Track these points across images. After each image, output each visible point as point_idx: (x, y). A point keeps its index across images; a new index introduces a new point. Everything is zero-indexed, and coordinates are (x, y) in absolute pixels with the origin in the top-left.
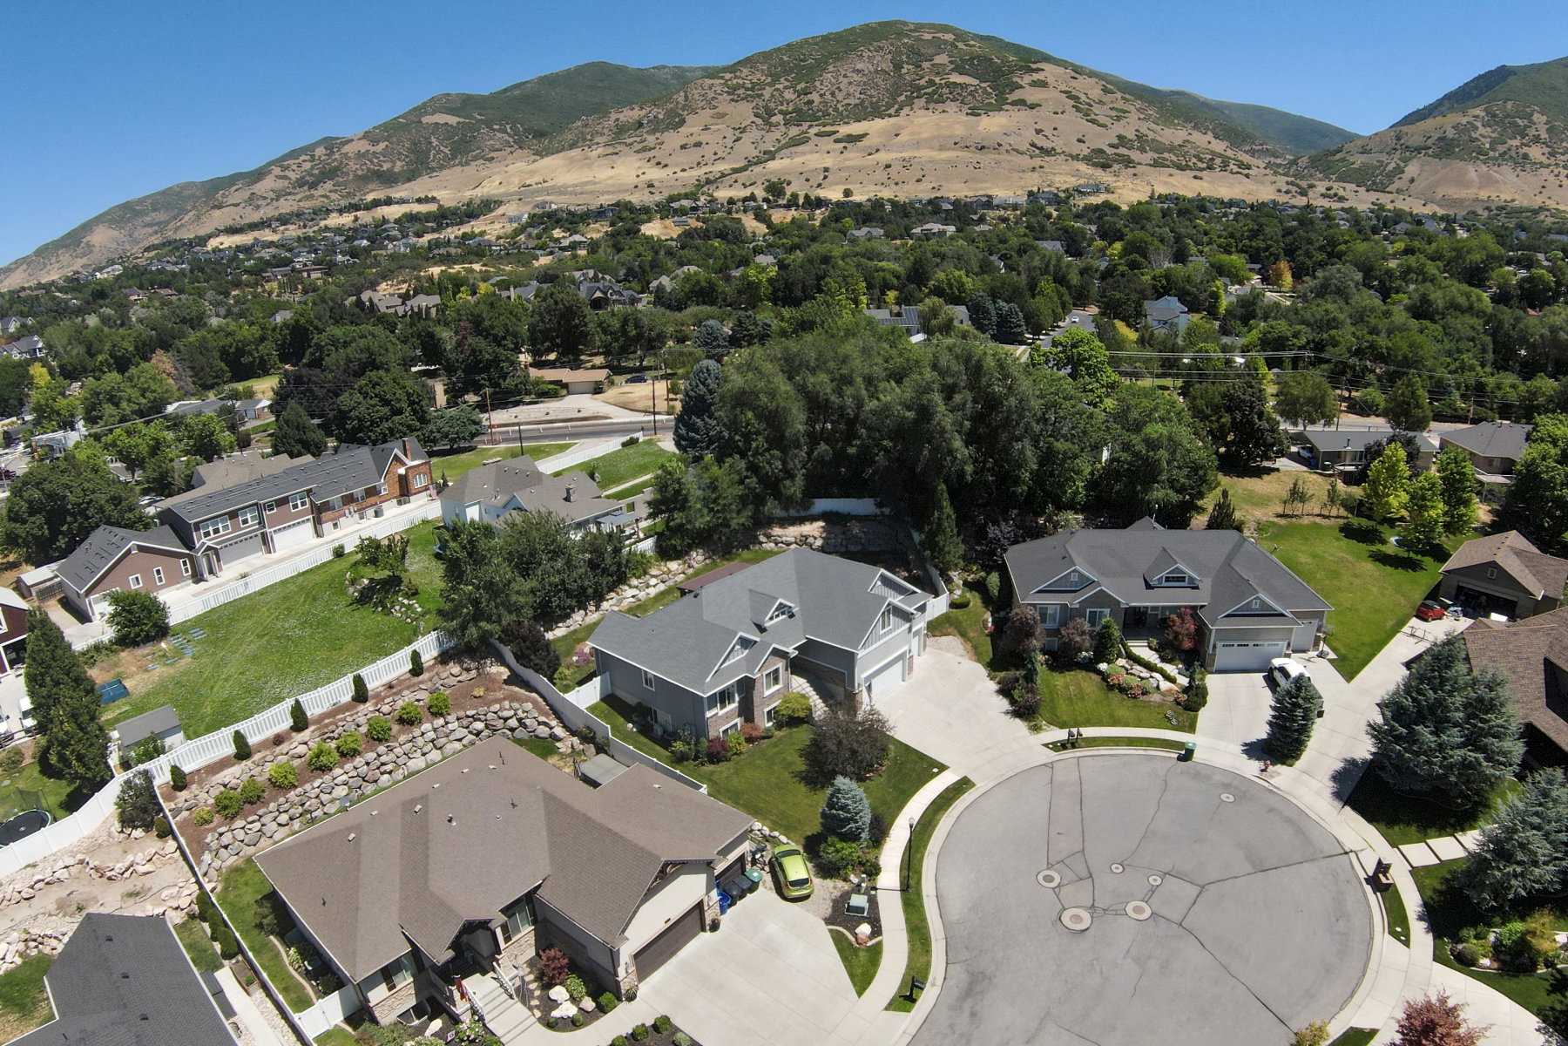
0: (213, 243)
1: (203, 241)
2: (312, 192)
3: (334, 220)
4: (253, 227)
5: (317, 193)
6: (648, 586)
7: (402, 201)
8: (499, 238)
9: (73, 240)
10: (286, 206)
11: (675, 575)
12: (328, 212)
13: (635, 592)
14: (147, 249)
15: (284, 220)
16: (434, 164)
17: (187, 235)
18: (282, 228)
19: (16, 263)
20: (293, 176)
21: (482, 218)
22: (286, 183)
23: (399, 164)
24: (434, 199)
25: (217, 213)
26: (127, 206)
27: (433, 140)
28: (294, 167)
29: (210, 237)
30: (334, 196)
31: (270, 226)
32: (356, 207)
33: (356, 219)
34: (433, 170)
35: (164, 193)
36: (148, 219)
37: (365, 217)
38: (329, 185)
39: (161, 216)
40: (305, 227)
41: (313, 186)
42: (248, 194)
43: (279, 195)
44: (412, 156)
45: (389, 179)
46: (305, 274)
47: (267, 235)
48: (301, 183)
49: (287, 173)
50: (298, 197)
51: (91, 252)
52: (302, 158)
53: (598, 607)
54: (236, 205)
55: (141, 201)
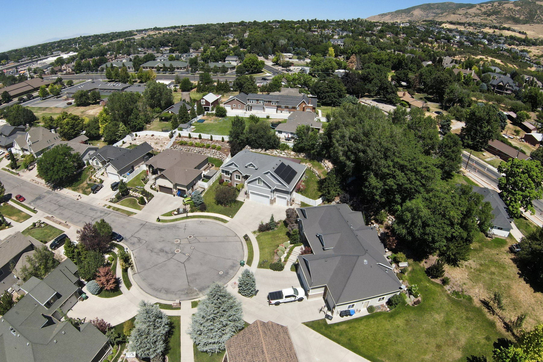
0: (444, 25)
1: (441, 23)
2: (488, 18)
3: (487, 30)
4: (459, 24)
5: (489, 18)
6: (281, 154)
7: (514, 31)
8: (534, 56)
9: (408, 11)
10: (477, 20)
11: (291, 155)
12: (486, 26)
13: (277, 153)
14: (423, 21)
15: (470, 25)
16: (535, 21)
17: (439, 20)
18: (468, 27)
19: (389, 13)
20: (483, 10)
21: (538, 46)
22: (480, 12)
23: (522, 17)
24: (525, 34)
25: (452, 16)
26: (429, 5)
27: (538, 11)
28: (485, 7)
29: (443, 23)
30: (494, 21)
31: (464, 25)
32: (496, 27)
33: (494, 32)
34: (534, 23)
35: (443, 4)
36: (434, 11)
37: (498, 32)
38: (494, 17)
39: (439, 11)
40: (476, 29)
41: (489, 16)
42: (465, 12)
43: (476, 15)
44: (528, 15)
45: (517, 21)
46: (452, 45)
47: (461, 28)
48: (485, 13)
49: (481, 8)
50: (482, 18)
51: (412, 16)
52: (489, 4)
53: (265, 151)
54: (460, 15)
55: (434, 4)
